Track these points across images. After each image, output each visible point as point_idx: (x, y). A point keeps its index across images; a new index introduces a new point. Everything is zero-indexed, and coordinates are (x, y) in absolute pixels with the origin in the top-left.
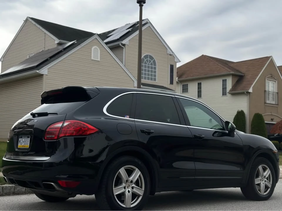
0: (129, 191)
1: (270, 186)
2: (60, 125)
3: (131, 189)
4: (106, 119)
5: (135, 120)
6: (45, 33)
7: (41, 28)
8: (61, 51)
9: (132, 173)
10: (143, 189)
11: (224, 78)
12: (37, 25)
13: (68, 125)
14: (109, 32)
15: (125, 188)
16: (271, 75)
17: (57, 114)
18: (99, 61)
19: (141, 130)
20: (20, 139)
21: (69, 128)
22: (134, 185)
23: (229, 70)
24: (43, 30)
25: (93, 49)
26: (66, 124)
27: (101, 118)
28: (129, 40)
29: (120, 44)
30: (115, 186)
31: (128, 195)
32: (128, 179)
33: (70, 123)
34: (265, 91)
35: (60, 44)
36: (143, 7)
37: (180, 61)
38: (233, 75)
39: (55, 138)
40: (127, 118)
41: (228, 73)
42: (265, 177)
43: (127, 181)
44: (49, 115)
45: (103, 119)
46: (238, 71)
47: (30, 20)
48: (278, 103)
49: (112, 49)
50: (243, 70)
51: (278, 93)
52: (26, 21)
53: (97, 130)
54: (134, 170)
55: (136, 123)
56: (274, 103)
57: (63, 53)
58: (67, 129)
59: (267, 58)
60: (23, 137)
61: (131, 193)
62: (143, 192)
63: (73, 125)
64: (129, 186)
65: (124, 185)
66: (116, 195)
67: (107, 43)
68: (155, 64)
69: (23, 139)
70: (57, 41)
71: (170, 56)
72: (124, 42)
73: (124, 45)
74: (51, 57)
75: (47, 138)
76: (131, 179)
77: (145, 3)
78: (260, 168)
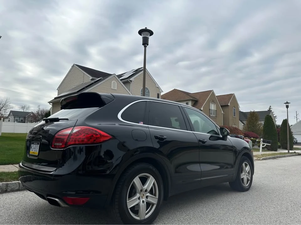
0: (143, 201)
1: (250, 179)
2: (68, 132)
3: (145, 199)
4: (120, 125)
5: (149, 126)
6: (84, 73)
7: (82, 70)
8: (93, 83)
9: (146, 181)
10: (157, 197)
11: (187, 102)
12: (79, 69)
13: (78, 132)
14: (122, 74)
15: (139, 198)
16: (213, 100)
17: (68, 120)
18: (116, 90)
19: (155, 136)
20: (32, 145)
21: (78, 135)
22: (149, 194)
23: (190, 97)
24: (83, 71)
25: (112, 82)
26: (75, 131)
27: (115, 124)
28: (134, 78)
29: (129, 81)
30: (129, 198)
31: (143, 206)
32: (142, 187)
33: (79, 129)
34: (210, 109)
35: (92, 80)
36: (147, 48)
37: (163, 92)
38: (192, 100)
39: (63, 146)
40: (141, 124)
41: (190, 99)
42: (246, 172)
43: (141, 191)
44: (60, 120)
45: (117, 125)
46: (194, 98)
47: (75, 66)
48: (216, 116)
49: (124, 83)
50: (198, 98)
51: (216, 110)
52: (73, 66)
53: (111, 137)
54: (148, 177)
55: (150, 129)
56: (214, 116)
57: (94, 84)
58: (76, 136)
59: (211, 91)
60: (35, 143)
61: (145, 203)
62: (157, 200)
63: (84, 132)
64: (144, 196)
65: (138, 195)
66: (130, 208)
67: (121, 80)
68: (149, 93)
69: (34, 145)
70: (91, 78)
71: (157, 88)
72: (131, 79)
73: (131, 81)
74: (86, 87)
75: (54, 146)
76: (146, 188)
77: (148, 45)
78: (244, 165)
